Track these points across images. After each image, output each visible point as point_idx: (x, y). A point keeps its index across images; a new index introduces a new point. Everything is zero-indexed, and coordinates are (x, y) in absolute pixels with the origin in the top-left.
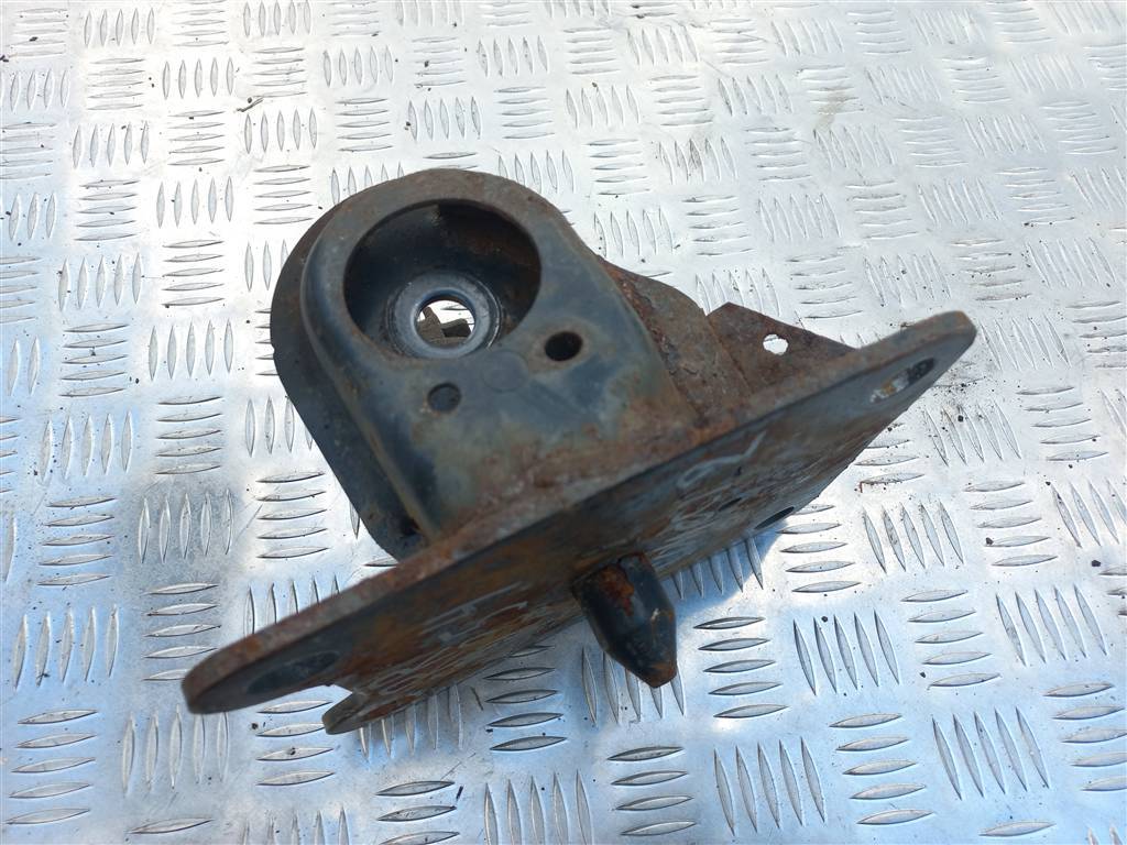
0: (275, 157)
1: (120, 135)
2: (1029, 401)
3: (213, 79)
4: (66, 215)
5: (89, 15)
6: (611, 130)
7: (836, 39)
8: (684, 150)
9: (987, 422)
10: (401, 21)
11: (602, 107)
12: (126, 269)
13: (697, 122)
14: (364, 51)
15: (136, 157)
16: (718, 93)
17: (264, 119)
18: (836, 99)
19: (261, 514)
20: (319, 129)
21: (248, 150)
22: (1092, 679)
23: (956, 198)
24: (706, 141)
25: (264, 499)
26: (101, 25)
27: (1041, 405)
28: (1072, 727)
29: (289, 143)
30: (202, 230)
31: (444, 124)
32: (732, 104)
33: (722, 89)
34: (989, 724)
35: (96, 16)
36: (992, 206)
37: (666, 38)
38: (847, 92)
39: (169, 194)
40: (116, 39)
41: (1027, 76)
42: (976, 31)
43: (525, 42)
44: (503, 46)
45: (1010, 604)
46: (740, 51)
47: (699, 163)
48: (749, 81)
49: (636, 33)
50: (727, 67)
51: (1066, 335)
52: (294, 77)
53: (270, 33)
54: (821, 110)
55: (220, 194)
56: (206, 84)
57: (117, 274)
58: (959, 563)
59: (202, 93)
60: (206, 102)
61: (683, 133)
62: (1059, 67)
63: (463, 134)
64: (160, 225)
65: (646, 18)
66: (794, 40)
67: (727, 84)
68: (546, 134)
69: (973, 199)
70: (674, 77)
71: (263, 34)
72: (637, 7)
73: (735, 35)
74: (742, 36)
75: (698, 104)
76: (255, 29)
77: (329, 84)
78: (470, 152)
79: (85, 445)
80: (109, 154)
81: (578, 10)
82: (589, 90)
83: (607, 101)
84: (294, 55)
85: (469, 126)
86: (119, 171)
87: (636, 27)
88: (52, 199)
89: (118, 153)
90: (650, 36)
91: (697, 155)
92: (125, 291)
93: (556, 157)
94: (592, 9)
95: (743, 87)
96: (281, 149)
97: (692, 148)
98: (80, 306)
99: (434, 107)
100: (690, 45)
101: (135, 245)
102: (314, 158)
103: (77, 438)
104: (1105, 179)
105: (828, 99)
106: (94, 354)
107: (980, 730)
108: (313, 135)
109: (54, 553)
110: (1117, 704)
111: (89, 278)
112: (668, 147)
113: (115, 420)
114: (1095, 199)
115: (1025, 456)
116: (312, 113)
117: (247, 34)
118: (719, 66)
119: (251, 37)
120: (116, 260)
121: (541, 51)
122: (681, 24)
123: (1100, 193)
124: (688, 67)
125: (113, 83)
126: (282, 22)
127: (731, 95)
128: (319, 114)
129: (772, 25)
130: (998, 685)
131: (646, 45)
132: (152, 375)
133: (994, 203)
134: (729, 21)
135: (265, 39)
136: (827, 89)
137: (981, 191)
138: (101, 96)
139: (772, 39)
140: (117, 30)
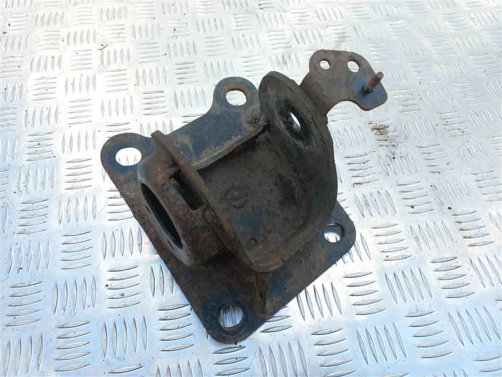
0: (114, 66)
1: (50, 60)
2: (422, 150)
3: (88, 37)
4: (28, 91)
5: (38, 15)
6: (250, 52)
7: (341, 15)
8: (280, 59)
9: (405, 159)
10: (164, 13)
11: (246, 43)
12: (53, 111)
13: (285, 48)
14: (149, 25)
15: (56, 68)
16: (294, 37)
17: (109, 52)
18: (342, 37)
19: (109, 204)
20: (131, 55)
21: (102, 64)
22: (449, 255)
23: (391, 74)
24: (289, 55)
25: (110, 198)
26: (42, 18)
27: (427, 152)
28: (441, 274)
29: (119, 61)
30: (84, 95)
31: (182, 52)
32: (299, 40)
33: (295, 35)
34: (408, 274)
35: (41, 14)
36: (405, 76)
37: (272, 16)
38: (346, 35)
39: (70, 82)
40: (48, 23)
41: (418, 27)
42: (398, 10)
43: (215, 20)
44: (206, 22)
45: (416, 228)
46: (303, 20)
47: (286, 63)
48: (306, 32)
49: (260, 15)
50: (298, 27)
51: (437, 125)
52: (121, 35)
53: (111, 20)
54: (336, 42)
55: (91, 81)
56: (85, 39)
57: (49, 113)
58: (395, 213)
59: (83, 43)
60: (85, 46)
61: (280, 52)
62: (431, 24)
63: (190, 55)
64: (66, 93)
65: (265, 9)
66: (324, 15)
67: (298, 33)
68: (224, 54)
69: (398, 74)
70: (276, 31)
71: (108, 20)
72: (260, 5)
73: (300, 15)
74: (303, 15)
75: (286, 41)
76: (105, 18)
77: (135, 38)
78: (193, 62)
79: (36, 179)
80: (45, 67)
81: (236, 7)
82: (241, 37)
83: (248, 40)
84: (121, 27)
85: (192, 52)
86: (49, 73)
87: (260, 12)
88: (22, 85)
89: (49, 67)
90: (266, 16)
91: (285, 60)
92: (52, 119)
93: (228, 63)
94: (242, 6)
95: (304, 34)
96: (116, 63)
97: (283, 58)
98: (34, 125)
99: (178, 45)
100: (282, 19)
101: (56, 102)
102: (129, 66)
103: (33, 177)
104: (451, 65)
105: (339, 37)
106: (39, 144)
107: (405, 277)
108: (129, 57)
109: (23, 221)
110: (459, 264)
111: (38, 115)
112: (274, 58)
113: (48, 169)
114: (446, 72)
115: (421, 171)
116: (128, 49)
117: (102, 20)
118: (294, 26)
119: (103, 21)
120: (48, 108)
121: (222, 24)
122: (278, 11)
123: (449, 70)
124: (281, 27)
125: (47, 40)
126: (116, 15)
127: (299, 37)
128: (131, 50)
129: (316, 10)
130: (412, 259)
131: (264, 19)
132: (64, 151)
133: (407, 75)
134: (298, 9)
135: (109, 22)
136: (338, 34)
137: (401, 71)
138: (43, 45)
139: (315, 15)
140: (49, 20)
